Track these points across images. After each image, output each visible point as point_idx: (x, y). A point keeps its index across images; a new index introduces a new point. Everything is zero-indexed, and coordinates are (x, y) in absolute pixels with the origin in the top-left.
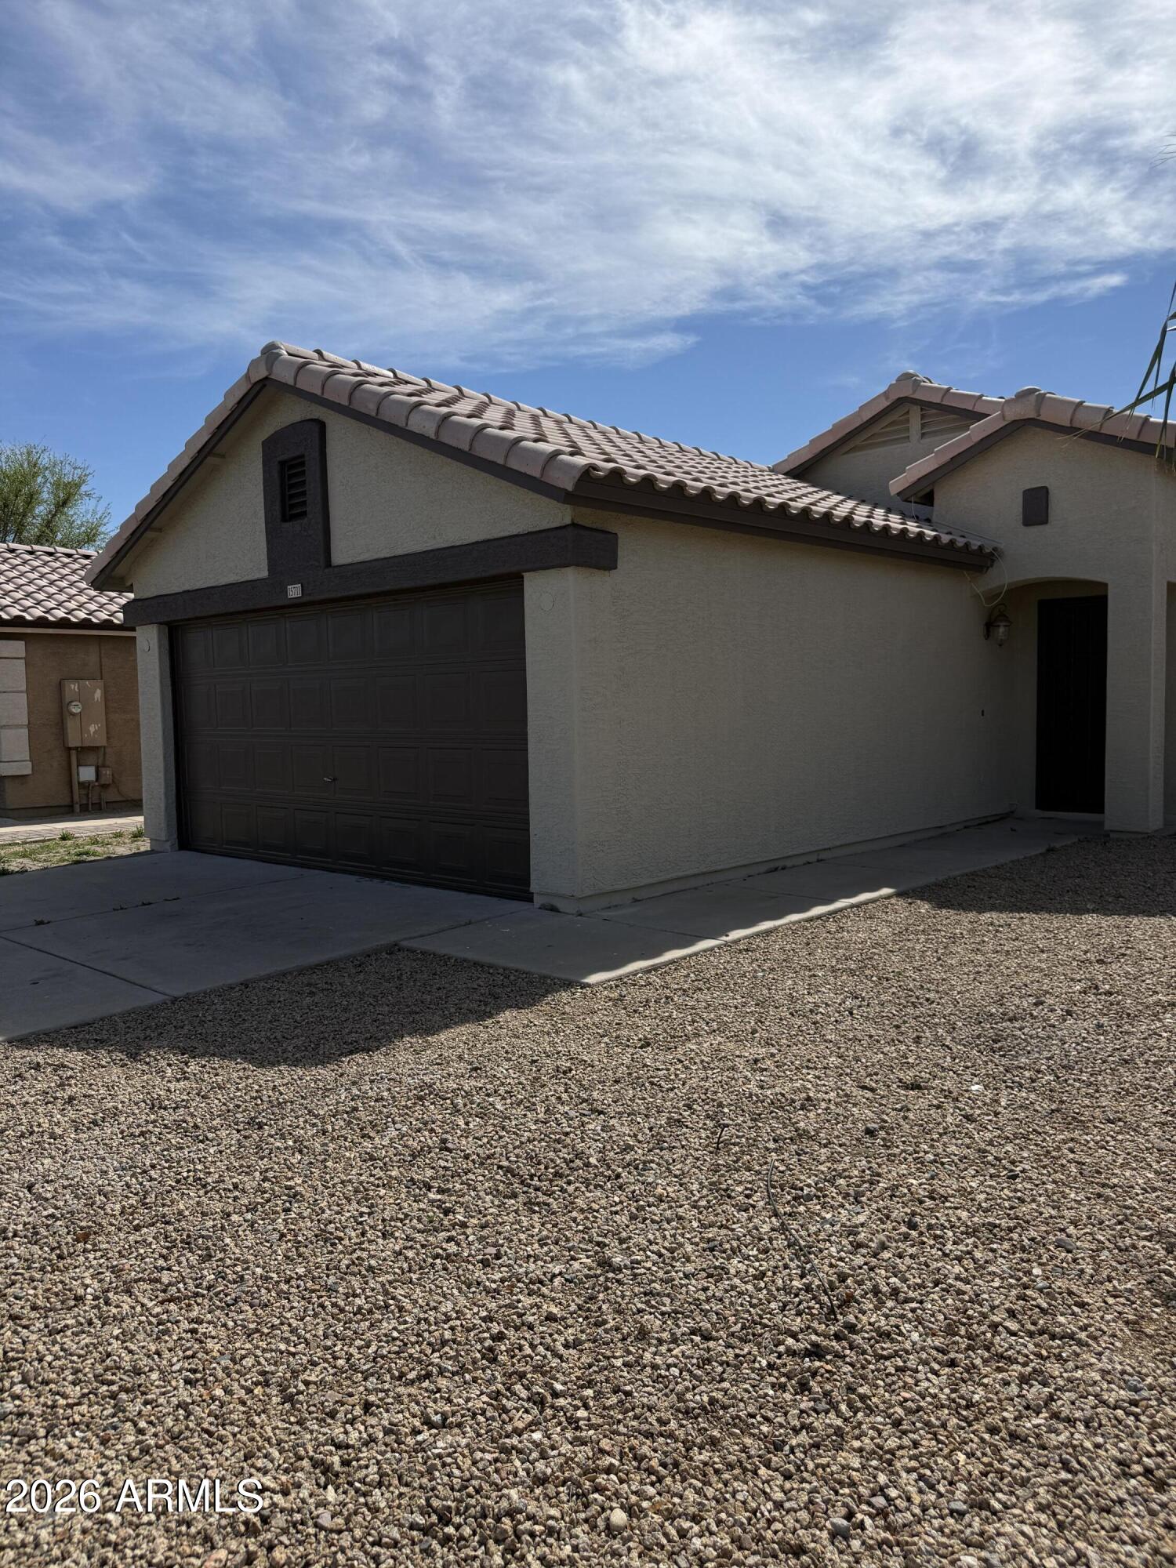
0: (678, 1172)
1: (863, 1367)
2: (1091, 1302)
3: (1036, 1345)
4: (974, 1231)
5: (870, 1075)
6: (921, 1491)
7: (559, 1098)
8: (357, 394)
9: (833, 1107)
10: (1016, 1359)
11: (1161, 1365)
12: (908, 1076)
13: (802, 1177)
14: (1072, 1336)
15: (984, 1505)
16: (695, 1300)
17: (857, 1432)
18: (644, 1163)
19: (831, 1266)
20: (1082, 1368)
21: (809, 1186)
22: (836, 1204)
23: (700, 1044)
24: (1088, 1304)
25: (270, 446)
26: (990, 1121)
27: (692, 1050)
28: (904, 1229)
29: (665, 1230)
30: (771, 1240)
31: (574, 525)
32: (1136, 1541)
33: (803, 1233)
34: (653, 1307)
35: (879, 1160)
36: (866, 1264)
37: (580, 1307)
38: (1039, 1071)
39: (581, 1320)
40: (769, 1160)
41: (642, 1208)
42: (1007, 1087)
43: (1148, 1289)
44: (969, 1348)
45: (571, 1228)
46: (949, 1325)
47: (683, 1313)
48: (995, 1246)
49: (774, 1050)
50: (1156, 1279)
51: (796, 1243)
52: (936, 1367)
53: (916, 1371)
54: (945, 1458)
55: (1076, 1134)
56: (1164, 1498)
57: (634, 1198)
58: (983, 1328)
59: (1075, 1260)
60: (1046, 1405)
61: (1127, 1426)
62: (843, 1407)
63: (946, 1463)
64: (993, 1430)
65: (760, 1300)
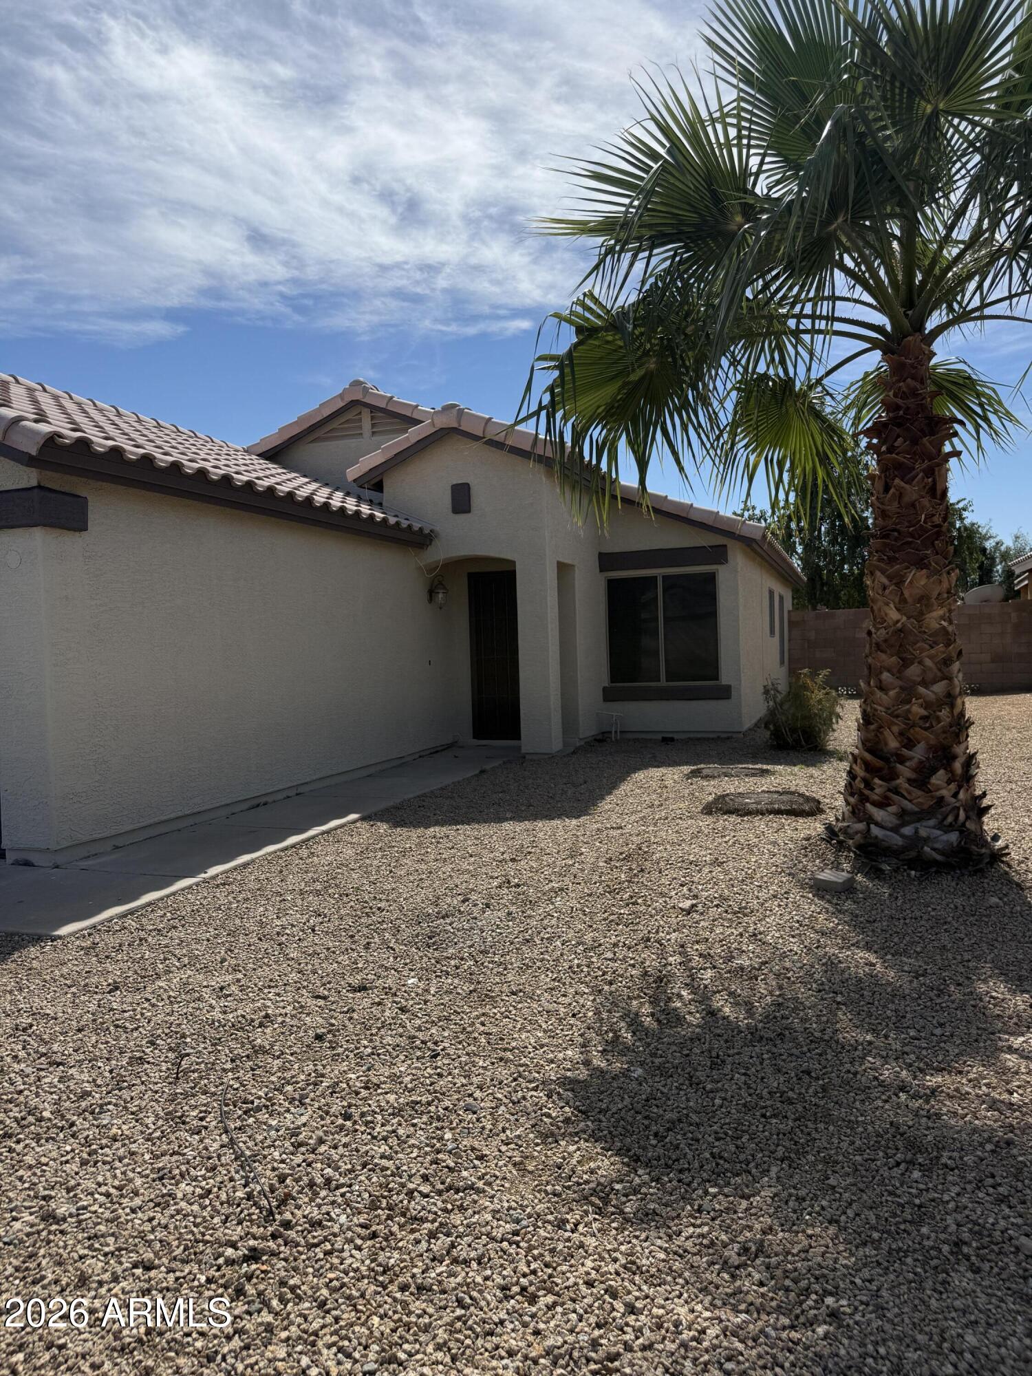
0: (135, 1109)
1: (295, 1260)
2: (488, 1153)
3: (443, 1202)
4: (400, 1111)
5: (325, 984)
6: (339, 1363)
7: (16, 1057)
9: (288, 1020)
10: (426, 1218)
11: (538, 1195)
12: (356, 980)
13: (254, 1091)
14: (472, 1187)
15: (393, 1359)
16: (140, 1233)
17: (285, 1323)
18: (101, 1106)
19: (274, 1169)
20: (479, 1213)
21: (259, 1098)
22: (282, 1110)
23: (169, 980)
24: (486, 1156)
26: (420, 1009)
27: (160, 988)
28: (340, 1121)
29: (116, 1169)
30: (219, 1157)
31: (40, 487)
32: (511, 1354)
33: (251, 1144)
34: (96, 1250)
35: (324, 1062)
36: (304, 1161)
37: (17, 1269)
38: (462, 959)
39: (17, 1282)
40: (225, 1080)
41: (95, 1152)
42: (436, 976)
43: (532, 1132)
44: (389, 1218)
45: (15, 1187)
46: (373, 1201)
47: (126, 1249)
48: (415, 1121)
49: (240, 976)
50: (539, 1123)
51: (243, 1154)
52: (359, 1242)
53: (342, 1251)
54: (363, 1325)
55: (486, 1010)
56: (534, 1309)
57: (87, 1142)
58: (401, 1197)
59: (478, 1120)
60: (448, 1253)
61: (510, 1255)
62: (275, 1303)
63: (364, 1330)
64: (403, 1288)
65: (204, 1217)
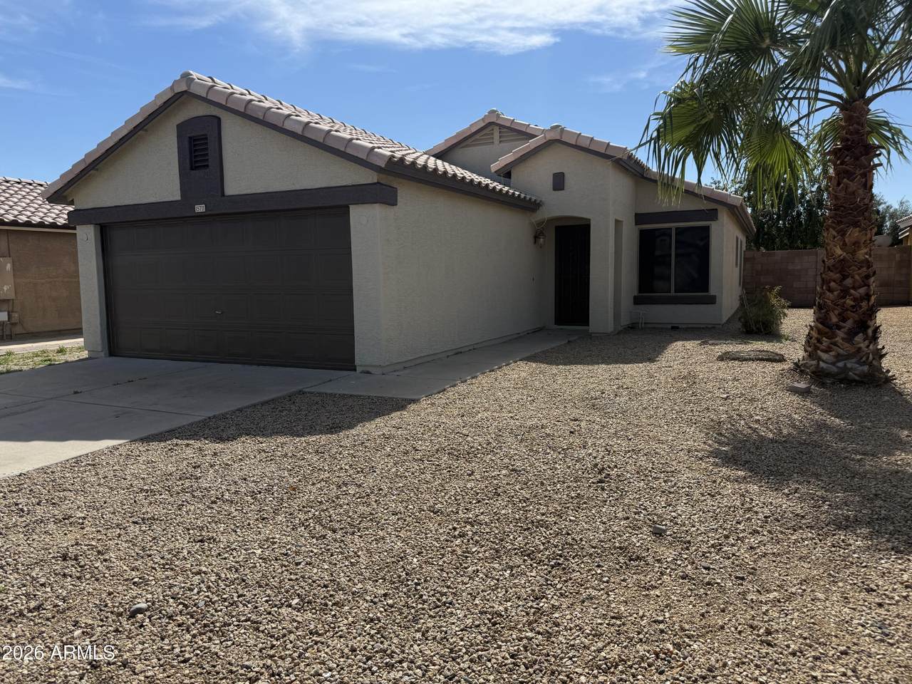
8: (250, 106)
25: (180, 127)
31: (378, 183)
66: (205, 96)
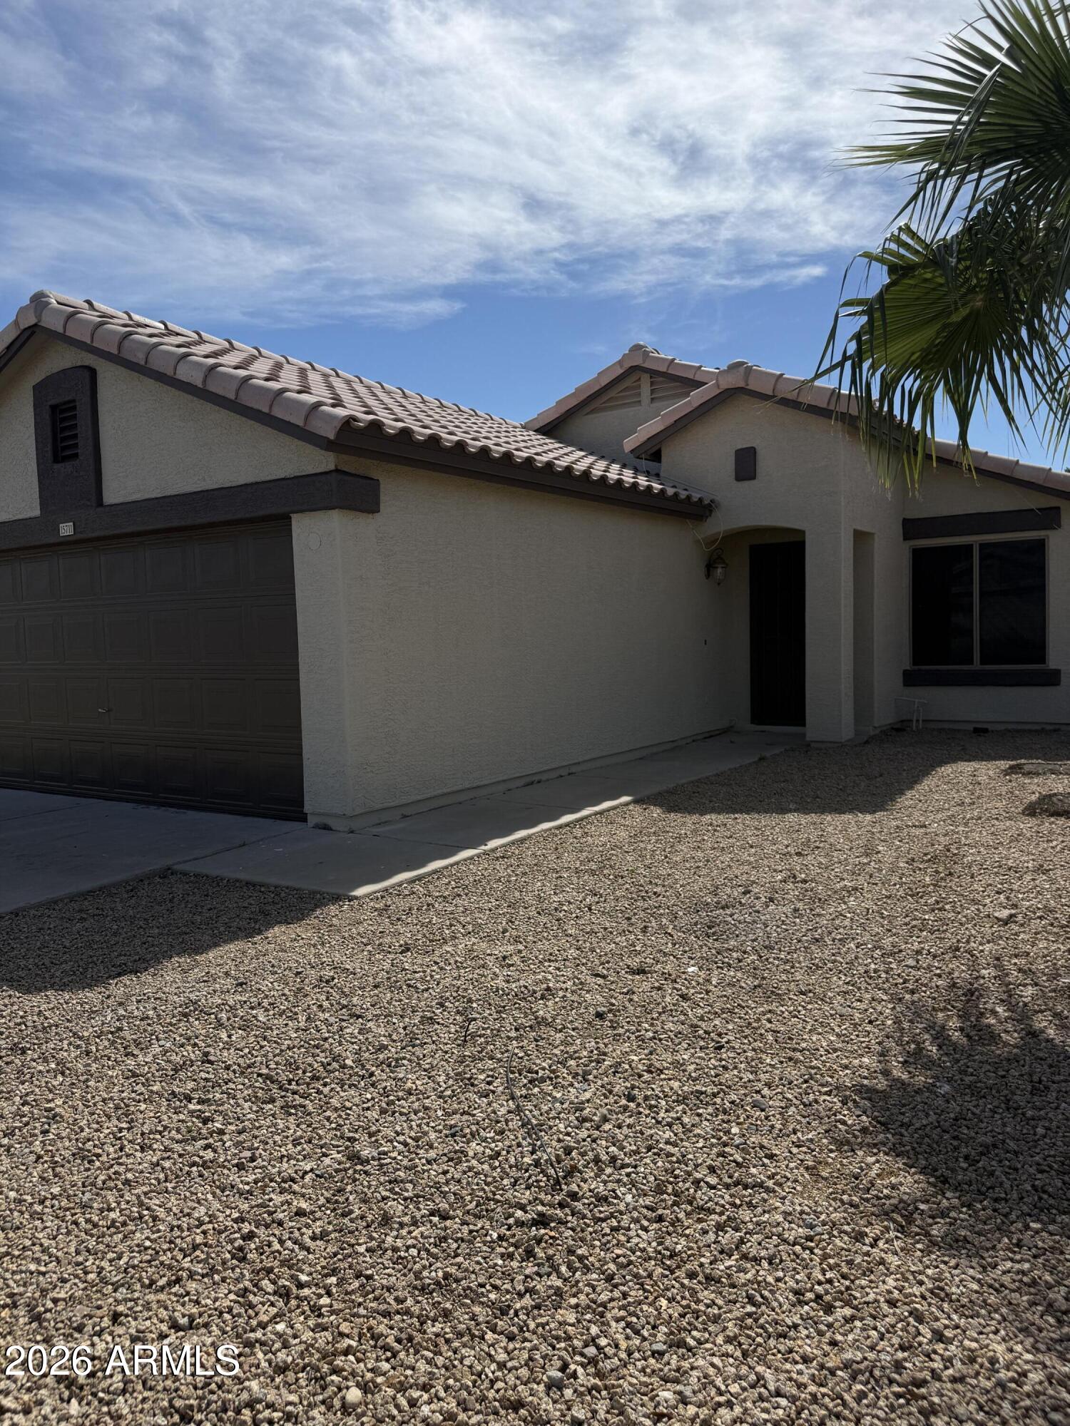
0: (427, 1066)
1: (583, 1231)
2: (778, 1153)
3: (731, 1196)
4: (684, 1099)
5: (603, 964)
6: (628, 1338)
7: (321, 1006)
8: (126, 343)
9: (569, 995)
10: (714, 1210)
11: (833, 1203)
12: (635, 962)
13: (538, 1062)
14: (761, 1185)
15: (681, 1344)
16: (435, 1183)
17: (574, 1290)
18: (397, 1060)
19: (559, 1141)
20: (769, 1212)
21: (544, 1069)
22: (566, 1083)
23: (455, 946)
24: (776, 1155)
25: (40, 390)
26: (702, 998)
27: (448, 952)
28: (624, 1102)
29: (411, 1121)
30: (507, 1121)
31: (337, 471)
32: (806, 1360)
33: (536, 1113)
34: (396, 1193)
35: (606, 1041)
36: (589, 1136)
37: (328, 1201)
38: (745, 952)
39: (328, 1212)
40: (510, 1048)
41: (392, 1103)
42: (718, 967)
43: (826, 1138)
44: (675, 1204)
45: (324, 1126)
46: (658, 1185)
47: (424, 1197)
48: (700, 1111)
49: (521, 947)
50: (833, 1129)
51: (529, 1122)
52: (645, 1223)
53: (629, 1229)
54: (650, 1304)
55: (773, 1007)
56: (830, 1319)
57: (385, 1093)
58: (687, 1185)
59: (767, 1118)
60: (737, 1248)
61: (803, 1260)
62: (563, 1269)
63: (651, 1310)
64: (692, 1275)
65: (494, 1178)
66: (60, 330)
